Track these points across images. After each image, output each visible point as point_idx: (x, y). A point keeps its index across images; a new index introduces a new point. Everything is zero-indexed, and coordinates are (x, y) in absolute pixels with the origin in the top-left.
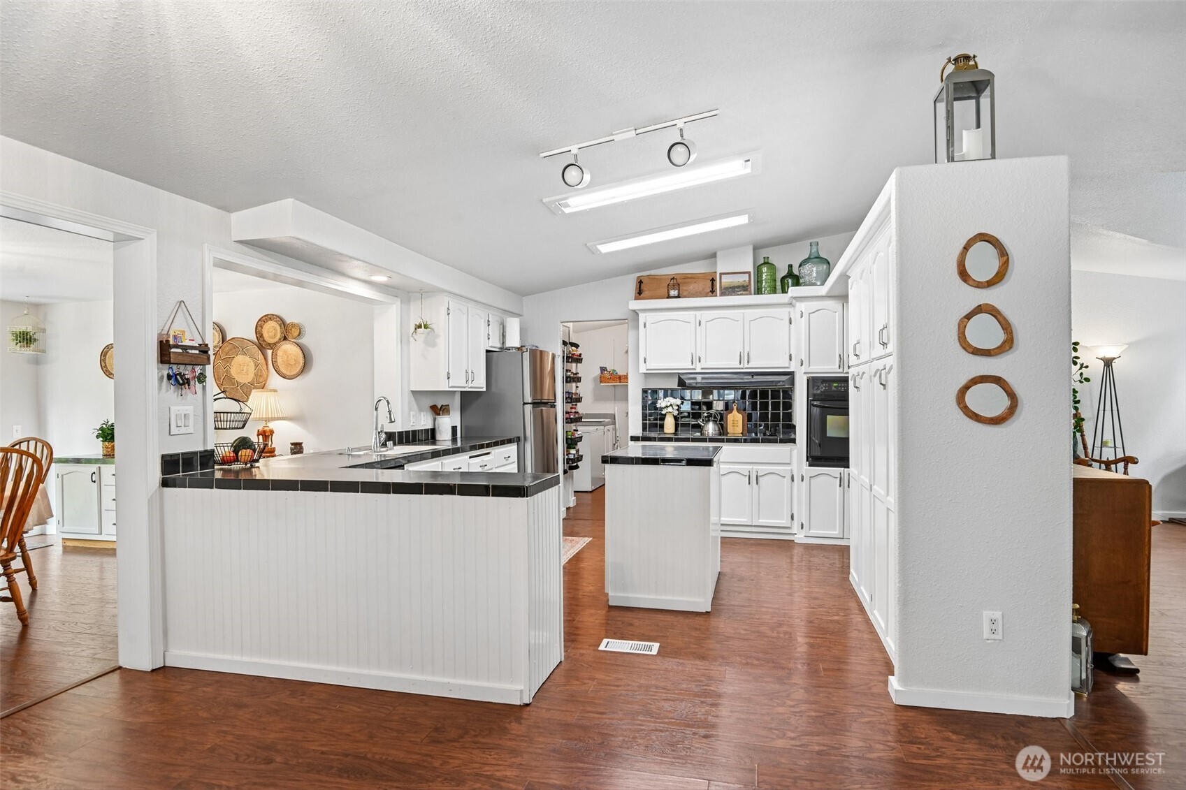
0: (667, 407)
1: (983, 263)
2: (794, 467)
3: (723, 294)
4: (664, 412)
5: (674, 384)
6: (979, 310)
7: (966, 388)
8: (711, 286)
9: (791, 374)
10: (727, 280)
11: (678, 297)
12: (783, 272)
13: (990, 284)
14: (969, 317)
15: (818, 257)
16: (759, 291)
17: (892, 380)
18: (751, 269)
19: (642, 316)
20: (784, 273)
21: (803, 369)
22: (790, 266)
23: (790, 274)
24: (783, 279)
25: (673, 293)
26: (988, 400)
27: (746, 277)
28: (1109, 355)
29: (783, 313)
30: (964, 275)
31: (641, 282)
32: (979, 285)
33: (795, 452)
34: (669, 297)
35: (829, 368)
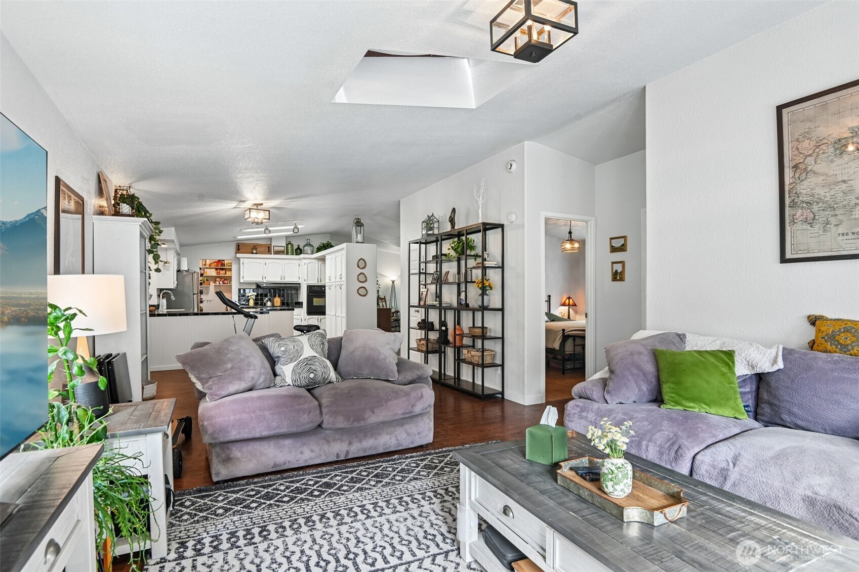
0: (251, 296)
1: (362, 264)
2: (302, 316)
3: (274, 254)
4: (249, 298)
5: (254, 287)
6: (361, 273)
7: (359, 289)
8: (268, 250)
9: (300, 284)
10: (276, 248)
11: (256, 253)
12: (295, 247)
13: (363, 268)
14: (359, 275)
15: (310, 245)
16: (287, 254)
17: (344, 287)
18: (285, 246)
19: (241, 260)
20: (297, 247)
21: (306, 282)
22: (299, 245)
23: (298, 248)
24: (296, 250)
25: (254, 251)
26: (362, 291)
27: (283, 248)
28: (393, 280)
29: (297, 262)
30: (358, 266)
31: (239, 246)
32: (361, 269)
33: (302, 311)
34: (252, 253)
35: (314, 282)
